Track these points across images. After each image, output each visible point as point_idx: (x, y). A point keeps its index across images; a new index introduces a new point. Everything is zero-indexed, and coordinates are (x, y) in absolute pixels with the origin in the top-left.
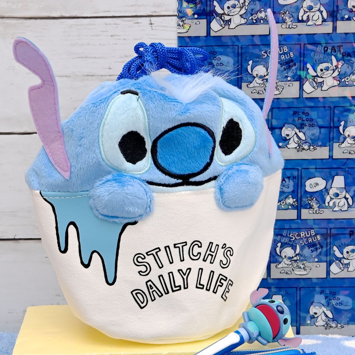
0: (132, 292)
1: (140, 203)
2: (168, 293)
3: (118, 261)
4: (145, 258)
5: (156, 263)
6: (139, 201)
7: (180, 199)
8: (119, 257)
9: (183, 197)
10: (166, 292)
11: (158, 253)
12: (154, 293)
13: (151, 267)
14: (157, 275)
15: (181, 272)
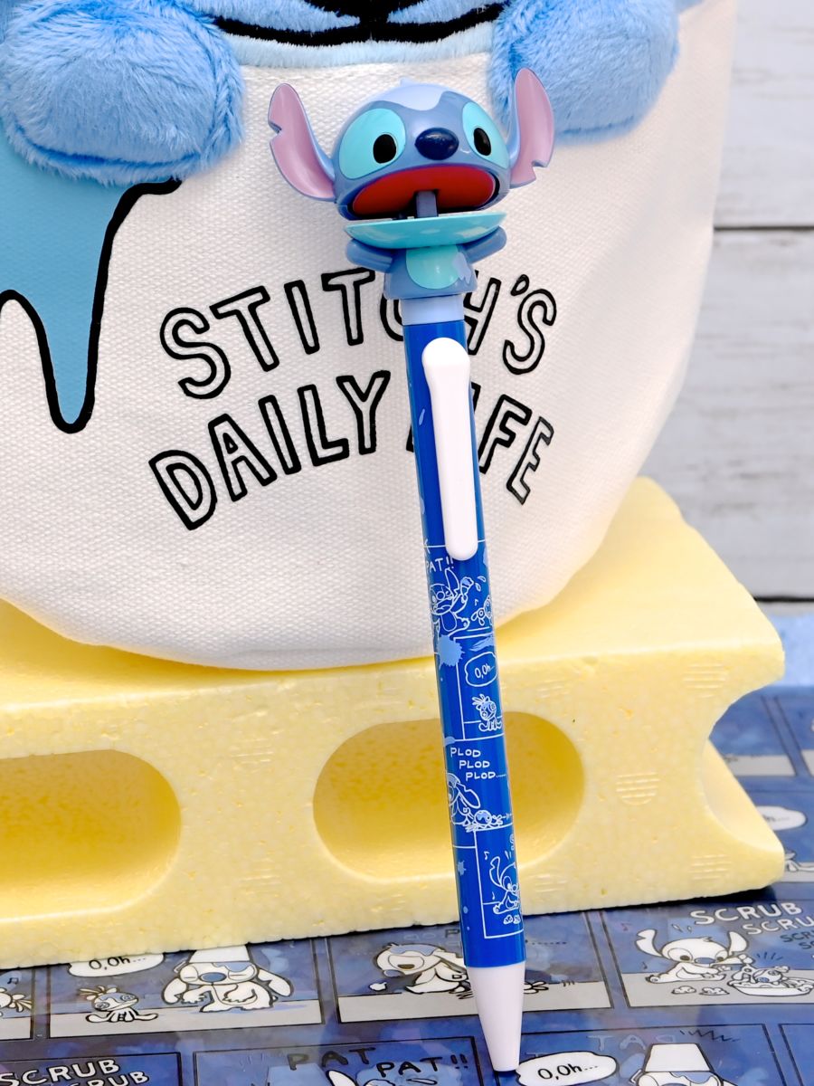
0: (153, 463)
1: (186, 106)
2: (297, 467)
3: (101, 336)
4: (206, 327)
5: (249, 348)
6: (180, 96)
7: (351, 93)
8: (105, 322)
9: (362, 86)
10: (290, 464)
11: (259, 310)
12: (242, 466)
13: (231, 363)
14: (252, 398)
15: (347, 385)
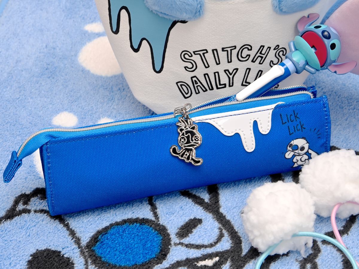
0: (177, 83)
2: (212, 89)
3: (166, 53)
4: (192, 56)
5: (202, 62)
8: (167, 50)
11: (205, 55)
12: (199, 87)
13: (197, 65)
14: (202, 73)
15: (227, 72)
